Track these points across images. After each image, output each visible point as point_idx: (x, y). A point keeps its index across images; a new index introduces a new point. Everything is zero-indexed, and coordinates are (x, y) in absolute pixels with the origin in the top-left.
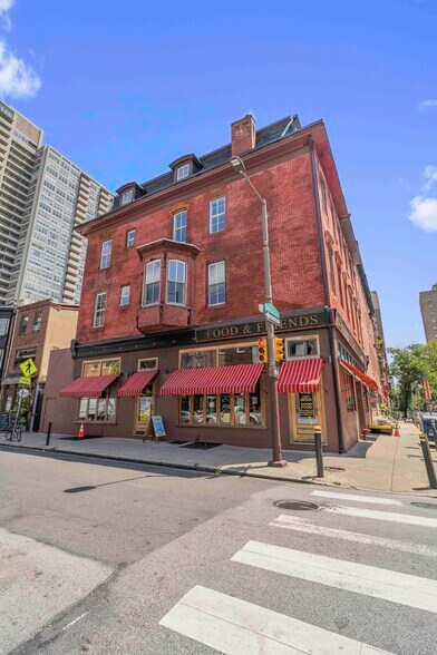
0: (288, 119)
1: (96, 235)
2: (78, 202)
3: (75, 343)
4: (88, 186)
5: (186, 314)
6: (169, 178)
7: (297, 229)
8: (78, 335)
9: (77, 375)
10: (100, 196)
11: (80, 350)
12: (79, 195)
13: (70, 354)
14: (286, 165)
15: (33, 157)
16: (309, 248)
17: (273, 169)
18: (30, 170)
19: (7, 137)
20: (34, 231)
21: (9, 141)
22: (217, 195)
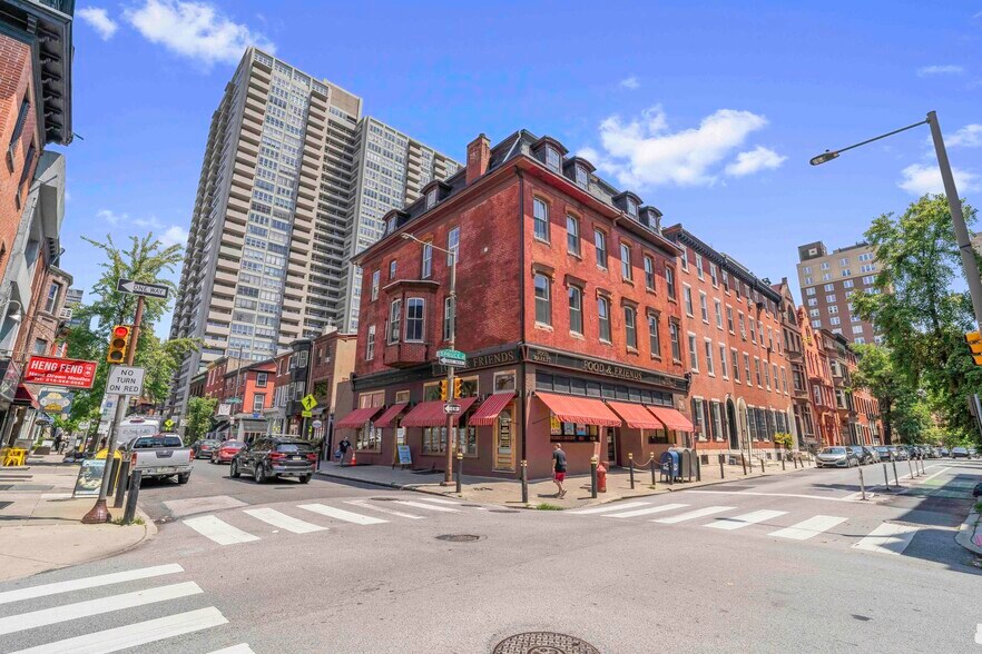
0: (516, 135)
1: (368, 265)
2: (408, 178)
3: (354, 376)
4: (418, 156)
5: (424, 350)
6: (421, 203)
7: (506, 263)
8: (356, 369)
9: (355, 406)
10: (435, 165)
11: (357, 383)
12: (408, 170)
13: (350, 386)
14: (503, 194)
15: (353, 133)
16: (514, 283)
17: (494, 198)
18: (351, 151)
19: (322, 119)
20: (361, 225)
21: (325, 124)
22: (454, 226)
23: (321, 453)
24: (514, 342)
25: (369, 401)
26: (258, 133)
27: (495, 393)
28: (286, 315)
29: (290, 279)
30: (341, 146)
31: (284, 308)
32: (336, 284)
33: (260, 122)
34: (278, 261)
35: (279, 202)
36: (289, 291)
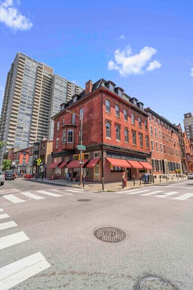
0: (100, 80)
1: (56, 120)
2: (68, 93)
3: (52, 153)
4: (71, 86)
5: (73, 145)
7: (98, 119)
8: (53, 151)
9: (53, 162)
10: (76, 89)
11: (53, 155)
12: (68, 91)
13: (51, 156)
14: (96, 98)
15: (51, 79)
16: (100, 125)
17: (94, 99)
18: (50, 85)
19: (41, 75)
20: (54, 107)
21: (42, 76)
22: (82, 108)
23: (43, 176)
24: (100, 143)
25: (57, 160)
26: (22, 79)
27: (94, 158)
28: (31, 135)
29: (32, 124)
30: (47, 83)
31: (31, 133)
32: (46, 125)
33: (22, 76)
34: (29, 118)
35: (29, 100)
36: (32, 127)
